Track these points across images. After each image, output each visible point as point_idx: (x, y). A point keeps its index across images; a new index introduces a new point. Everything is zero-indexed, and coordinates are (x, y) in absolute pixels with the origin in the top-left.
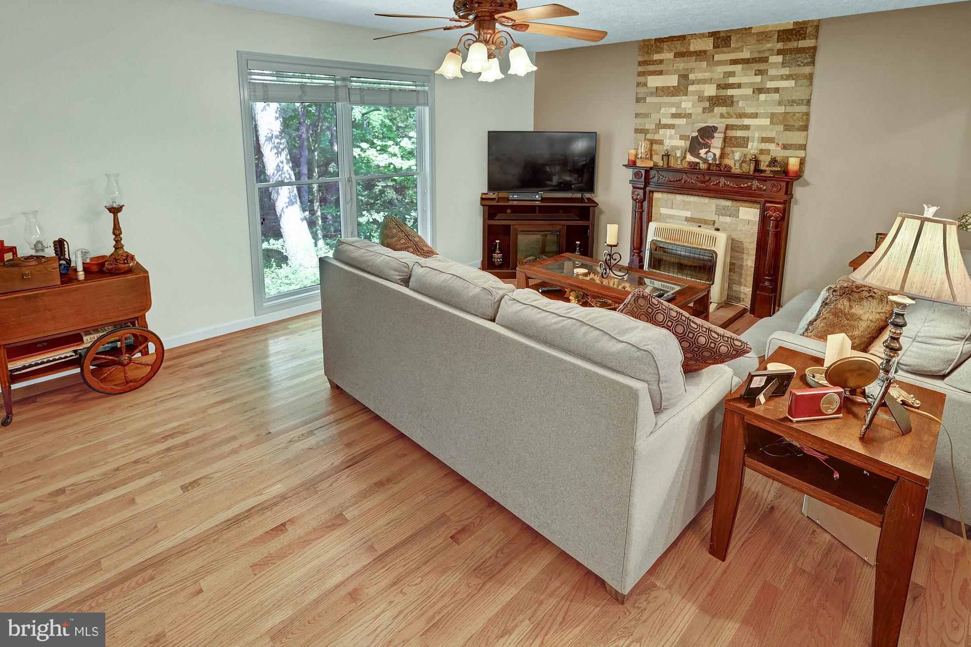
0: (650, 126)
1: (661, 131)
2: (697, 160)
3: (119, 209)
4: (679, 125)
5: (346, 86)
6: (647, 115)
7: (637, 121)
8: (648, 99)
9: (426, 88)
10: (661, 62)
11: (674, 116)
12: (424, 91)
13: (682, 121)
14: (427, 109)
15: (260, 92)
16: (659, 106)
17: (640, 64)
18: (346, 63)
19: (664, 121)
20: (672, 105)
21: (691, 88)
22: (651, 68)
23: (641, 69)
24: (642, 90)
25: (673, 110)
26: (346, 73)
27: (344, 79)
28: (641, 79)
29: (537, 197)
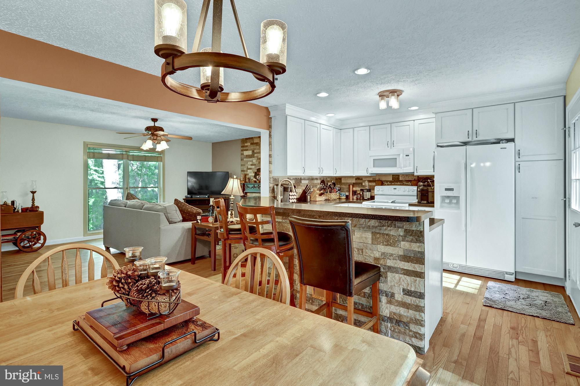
0: (245, 169)
1: (249, 171)
2: (256, 180)
3: (35, 192)
4: (253, 168)
5: (127, 154)
6: (244, 165)
7: (242, 167)
8: (244, 159)
9: (162, 155)
10: (247, 146)
11: (252, 165)
12: (161, 157)
13: (253, 167)
14: (162, 163)
15: (92, 155)
16: (247, 162)
17: (242, 147)
18: (127, 146)
19: (249, 167)
20: (250, 161)
21: (255, 155)
22: (245, 148)
23: (242, 149)
24: (243, 156)
25: (251, 163)
26: (127, 150)
27: (126, 151)
28: (242, 152)
29: (207, 196)
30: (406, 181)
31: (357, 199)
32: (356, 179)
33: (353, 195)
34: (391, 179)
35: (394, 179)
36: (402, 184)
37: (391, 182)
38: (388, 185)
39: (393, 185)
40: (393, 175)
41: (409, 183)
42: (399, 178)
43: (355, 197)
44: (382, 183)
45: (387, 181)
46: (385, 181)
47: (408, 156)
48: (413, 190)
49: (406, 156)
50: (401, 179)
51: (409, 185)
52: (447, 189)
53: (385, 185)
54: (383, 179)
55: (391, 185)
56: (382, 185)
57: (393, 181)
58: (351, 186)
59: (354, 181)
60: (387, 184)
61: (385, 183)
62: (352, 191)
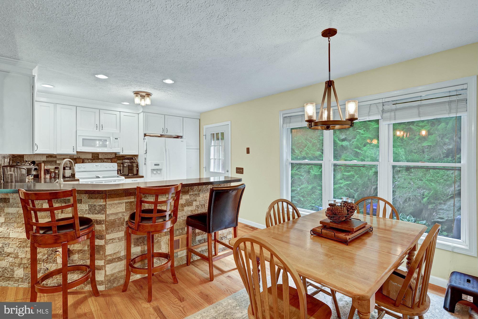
30: (105, 159)
31: (51, 178)
32: (47, 157)
33: (45, 174)
34: (90, 157)
35: (93, 157)
36: (103, 161)
37: (91, 160)
38: (89, 162)
39: (94, 162)
40: (92, 154)
41: (109, 161)
42: (98, 157)
43: (48, 176)
44: (83, 161)
45: (88, 159)
46: (85, 159)
47: (117, 139)
48: (114, 166)
49: (115, 139)
50: (100, 157)
51: (109, 162)
52: (155, 165)
53: (86, 162)
54: (83, 157)
55: (92, 162)
56: (83, 162)
57: (92, 159)
58: (43, 165)
59: (44, 159)
60: (87, 161)
61: (86, 161)
62: (44, 169)
